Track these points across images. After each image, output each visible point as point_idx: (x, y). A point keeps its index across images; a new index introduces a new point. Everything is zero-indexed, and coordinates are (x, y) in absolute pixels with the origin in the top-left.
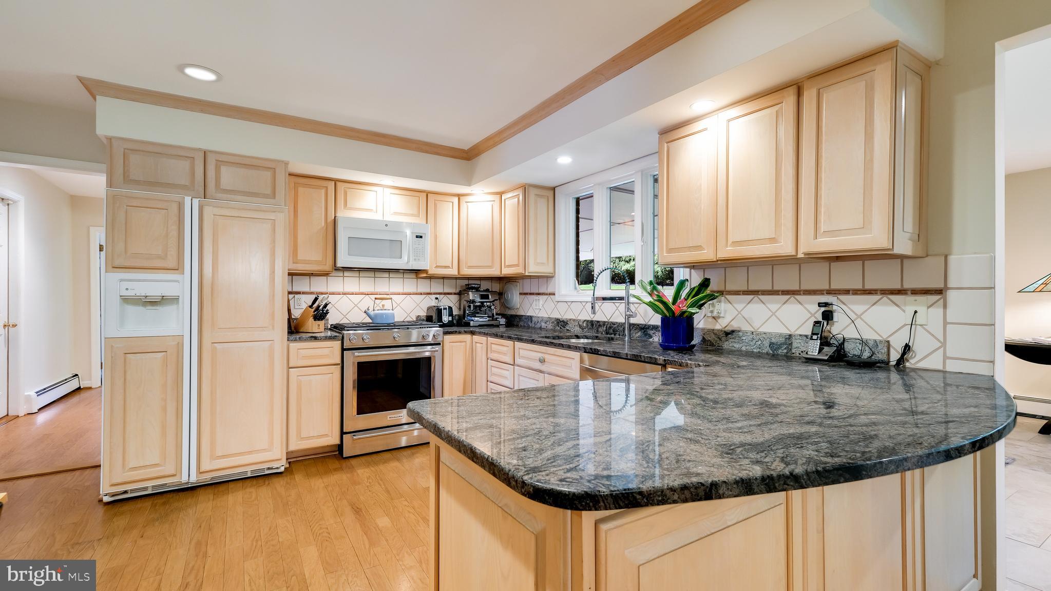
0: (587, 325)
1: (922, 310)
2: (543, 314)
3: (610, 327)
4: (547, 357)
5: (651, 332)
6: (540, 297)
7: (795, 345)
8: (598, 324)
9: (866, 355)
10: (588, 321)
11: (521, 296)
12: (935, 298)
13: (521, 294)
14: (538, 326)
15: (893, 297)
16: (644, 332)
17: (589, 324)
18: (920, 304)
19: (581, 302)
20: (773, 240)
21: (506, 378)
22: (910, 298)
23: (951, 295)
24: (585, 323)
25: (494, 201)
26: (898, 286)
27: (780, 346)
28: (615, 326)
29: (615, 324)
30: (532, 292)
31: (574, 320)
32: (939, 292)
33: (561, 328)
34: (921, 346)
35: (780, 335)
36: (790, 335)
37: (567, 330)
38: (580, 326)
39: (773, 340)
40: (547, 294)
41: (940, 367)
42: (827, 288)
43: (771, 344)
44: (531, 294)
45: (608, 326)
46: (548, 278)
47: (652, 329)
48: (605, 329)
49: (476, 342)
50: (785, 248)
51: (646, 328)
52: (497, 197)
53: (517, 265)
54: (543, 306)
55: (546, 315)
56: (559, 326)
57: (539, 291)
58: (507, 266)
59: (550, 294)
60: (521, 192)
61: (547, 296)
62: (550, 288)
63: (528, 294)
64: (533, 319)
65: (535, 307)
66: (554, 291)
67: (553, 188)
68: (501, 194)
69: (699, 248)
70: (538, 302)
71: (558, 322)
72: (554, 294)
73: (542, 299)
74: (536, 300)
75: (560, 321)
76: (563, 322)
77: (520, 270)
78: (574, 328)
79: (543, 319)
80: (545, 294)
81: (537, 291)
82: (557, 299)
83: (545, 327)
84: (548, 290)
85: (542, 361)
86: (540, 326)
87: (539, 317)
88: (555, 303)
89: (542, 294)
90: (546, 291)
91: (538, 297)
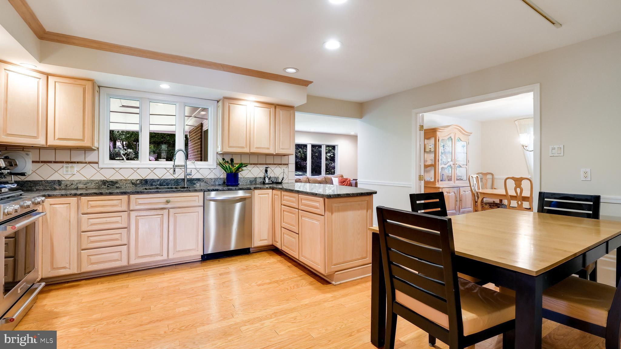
0: (141, 182)
1: (285, 169)
2: (77, 177)
4: (170, 199)
5: (195, 182)
6: (74, 165)
7: (257, 181)
9: (275, 181)
10: (142, 180)
11: (36, 164)
12: (286, 166)
13: (34, 162)
14: (73, 187)
15: (279, 166)
16: (191, 182)
17: (143, 182)
18: (284, 167)
19: (131, 168)
20: (268, 149)
22: (283, 166)
23: (289, 165)
24: (139, 181)
25: (40, 79)
26: (280, 163)
27: (253, 181)
28: (168, 181)
30: (57, 160)
31: (126, 180)
32: (287, 164)
33: (108, 186)
34: (285, 177)
35: (253, 178)
36: (256, 178)
37: (117, 187)
38: (133, 184)
39: (251, 180)
40: (86, 163)
41: (287, 182)
42: (265, 163)
43: (250, 181)
44: (55, 162)
46: (87, 149)
47: (196, 180)
50: (272, 151)
51: (192, 180)
54: (78, 172)
55: (83, 178)
56: (105, 185)
57: (72, 160)
58: (59, 139)
59: (90, 163)
60: (89, 85)
61: (85, 165)
62: (91, 157)
63: (50, 162)
64: (63, 183)
65: (65, 173)
66: (96, 160)
67: (99, 87)
68: (48, 75)
69: (243, 147)
70: (69, 169)
71: (105, 183)
72: (97, 163)
73: (77, 167)
74: (67, 167)
75: (108, 182)
76: (112, 182)
77: (86, 143)
78: (125, 185)
79: (80, 182)
80: (81, 163)
81: (69, 160)
82: (101, 166)
83: (84, 188)
84: (88, 160)
85: (168, 202)
86: (75, 187)
87: (73, 181)
88: (98, 170)
89: (78, 163)
90: (84, 161)
91: (70, 165)
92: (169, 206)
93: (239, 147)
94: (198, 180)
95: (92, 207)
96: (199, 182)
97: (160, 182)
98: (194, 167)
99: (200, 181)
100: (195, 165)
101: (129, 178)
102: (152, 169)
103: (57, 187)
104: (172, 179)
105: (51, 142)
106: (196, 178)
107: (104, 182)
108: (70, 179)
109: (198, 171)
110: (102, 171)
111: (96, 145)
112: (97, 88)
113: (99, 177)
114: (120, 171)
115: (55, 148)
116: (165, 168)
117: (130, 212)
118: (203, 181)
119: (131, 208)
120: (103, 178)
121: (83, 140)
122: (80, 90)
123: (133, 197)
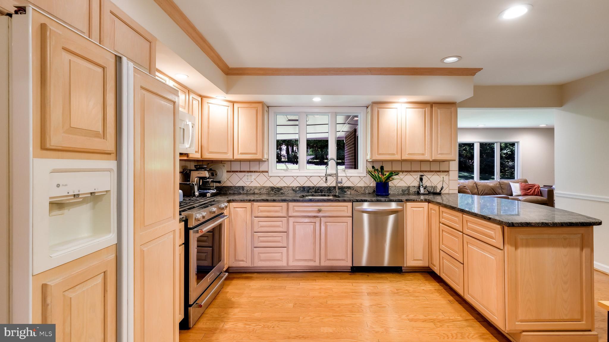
0: (300, 189)
1: (444, 177)
2: (254, 184)
3: (318, 189)
4: (322, 208)
5: (346, 190)
6: (252, 174)
7: (411, 190)
8: (309, 188)
9: (432, 191)
10: (300, 187)
12: (447, 173)
13: (227, 172)
14: (252, 192)
15: (437, 173)
16: (342, 190)
17: (302, 189)
18: (443, 175)
19: (293, 176)
20: (423, 154)
22: (442, 173)
23: (450, 172)
24: (298, 188)
25: (229, 106)
26: (439, 170)
27: (405, 191)
28: (322, 188)
30: (242, 170)
31: (288, 187)
32: (448, 172)
33: (275, 192)
34: (445, 186)
35: (406, 187)
36: (409, 186)
37: (281, 193)
38: (293, 190)
39: (403, 189)
40: (260, 172)
41: (448, 192)
42: (420, 170)
43: (402, 190)
44: (240, 172)
45: (317, 189)
46: (260, 161)
47: (346, 188)
48: (314, 190)
49: (235, 208)
50: (427, 157)
51: (343, 188)
52: (231, 105)
54: (255, 179)
55: (258, 185)
56: (273, 191)
57: (251, 170)
58: (241, 154)
59: (262, 172)
60: (260, 106)
61: (260, 173)
62: (263, 168)
63: (237, 172)
64: (245, 188)
65: (246, 180)
66: (266, 170)
67: (268, 107)
68: (233, 103)
69: (394, 154)
70: (249, 177)
71: (273, 189)
72: (267, 172)
73: (254, 175)
74: (248, 176)
75: (275, 188)
76: (278, 188)
77: (259, 156)
78: (288, 191)
79: (256, 188)
80: (257, 172)
81: (249, 170)
82: (270, 175)
83: (259, 193)
84: (261, 169)
85: (319, 211)
86: (253, 192)
87: (252, 187)
88: (268, 178)
89: (255, 172)
90: (258, 170)
91: (250, 174)
92: (320, 214)
93: (389, 154)
94: (349, 188)
95: (261, 211)
96: (349, 190)
97: (315, 189)
98: (345, 175)
99: (351, 189)
100: (346, 173)
101: (291, 185)
102: (308, 177)
103: (242, 192)
104: (325, 187)
105: (237, 157)
106: (347, 186)
107: (272, 189)
108: (249, 186)
109: (349, 179)
110: (271, 179)
111: (266, 157)
112: (266, 108)
113: (269, 184)
114: (284, 179)
115: (240, 161)
116: (319, 176)
117: (288, 218)
118: (353, 189)
119: (290, 215)
120: (272, 185)
121: (256, 154)
122: (254, 112)
123: (291, 204)
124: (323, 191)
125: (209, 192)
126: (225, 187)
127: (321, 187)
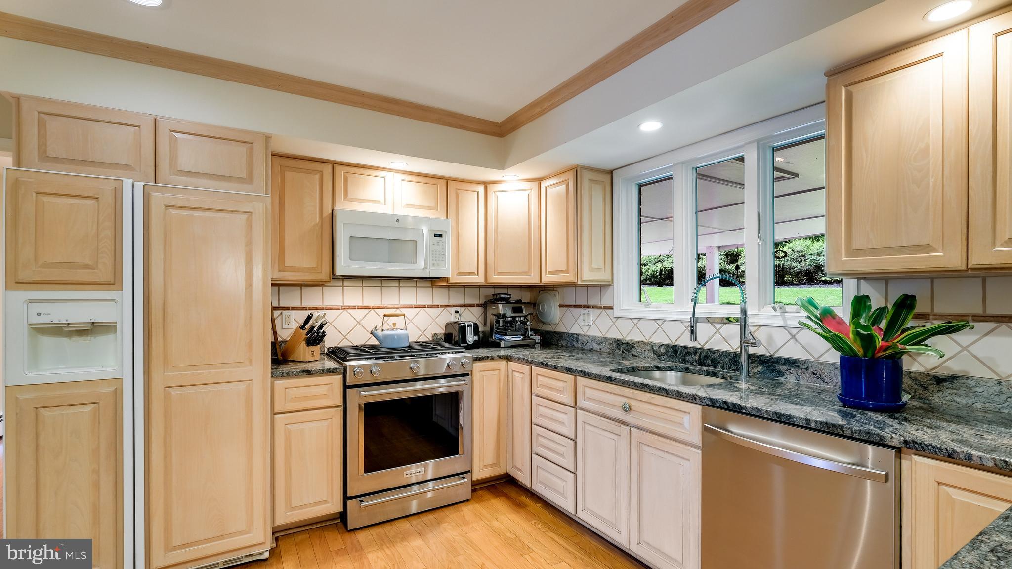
0: (667, 352)
2: (594, 332)
3: (706, 357)
4: (634, 403)
5: (783, 368)
6: (591, 311)
8: (686, 350)
10: (668, 346)
11: (561, 308)
13: (561, 306)
14: (588, 346)
16: (769, 366)
17: (671, 351)
19: (654, 320)
21: (562, 423)
24: (663, 347)
25: (531, 189)
28: (715, 355)
29: (714, 353)
30: (577, 303)
31: (644, 343)
33: (623, 352)
37: (634, 355)
38: (655, 352)
40: (600, 308)
44: (576, 306)
45: (703, 355)
46: (602, 287)
48: (697, 358)
49: (513, 371)
51: (773, 362)
52: (534, 185)
53: (566, 271)
54: (594, 322)
55: (598, 334)
56: (620, 350)
57: (589, 303)
59: (605, 308)
61: (601, 310)
62: (605, 299)
63: (571, 306)
64: (581, 338)
65: (583, 324)
66: (611, 304)
69: (927, 248)
70: (586, 317)
71: (619, 345)
72: (612, 308)
73: (593, 314)
74: (584, 315)
75: (623, 344)
76: (628, 344)
78: (644, 354)
79: (594, 339)
80: (594, 307)
81: (586, 304)
82: (617, 314)
83: (598, 350)
84: (603, 303)
85: (627, 409)
86: (591, 347)
87: (588, 337)
88: (614, 320)
90: (599, 304)
91: (586, 311)
92: (628, 418)
94: (792, 363)
96: (793, 371)
97: (700, 356)
98: (781, 322)
99: (798, 367)
100: (784, 318)
101: (651, 341)
103: (576, 345)
106: (785, 358)
107: (619, 343)
108: (586, 334)
109: (793, 337)
110: (618, 323)
113: (615, 335)
117: (576, 411)
118: (807, 369)
119: (578, 404)
120: (618, 336)
124: (719, 362)
125: (503, 340)
126: (556, 333)
127: (713, 352)
